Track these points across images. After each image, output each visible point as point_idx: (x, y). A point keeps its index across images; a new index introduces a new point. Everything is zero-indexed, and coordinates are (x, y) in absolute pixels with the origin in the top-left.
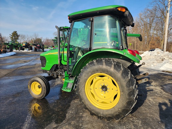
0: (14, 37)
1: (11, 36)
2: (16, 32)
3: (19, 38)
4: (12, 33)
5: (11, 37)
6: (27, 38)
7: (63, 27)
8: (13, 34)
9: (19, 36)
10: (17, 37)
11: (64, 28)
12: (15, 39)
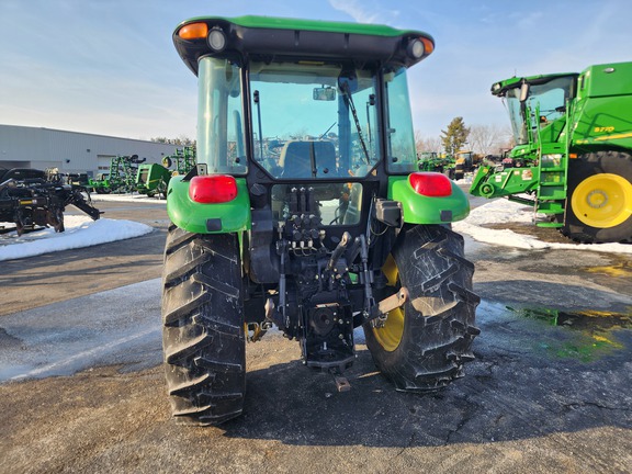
0: (452, 138)
1: (445, 136)
2: (460, 120)
3: (469, 138)
4: (449, 124)
5: (445, 140)
6: (491, 137)
7: (500, 84)
8: (450, 127)
9: (468, 131)
10: (463, 135)
11: (504, 84)
12: (455, 143)
